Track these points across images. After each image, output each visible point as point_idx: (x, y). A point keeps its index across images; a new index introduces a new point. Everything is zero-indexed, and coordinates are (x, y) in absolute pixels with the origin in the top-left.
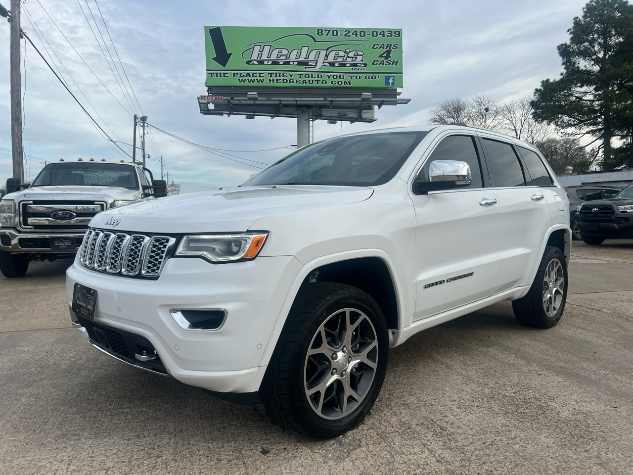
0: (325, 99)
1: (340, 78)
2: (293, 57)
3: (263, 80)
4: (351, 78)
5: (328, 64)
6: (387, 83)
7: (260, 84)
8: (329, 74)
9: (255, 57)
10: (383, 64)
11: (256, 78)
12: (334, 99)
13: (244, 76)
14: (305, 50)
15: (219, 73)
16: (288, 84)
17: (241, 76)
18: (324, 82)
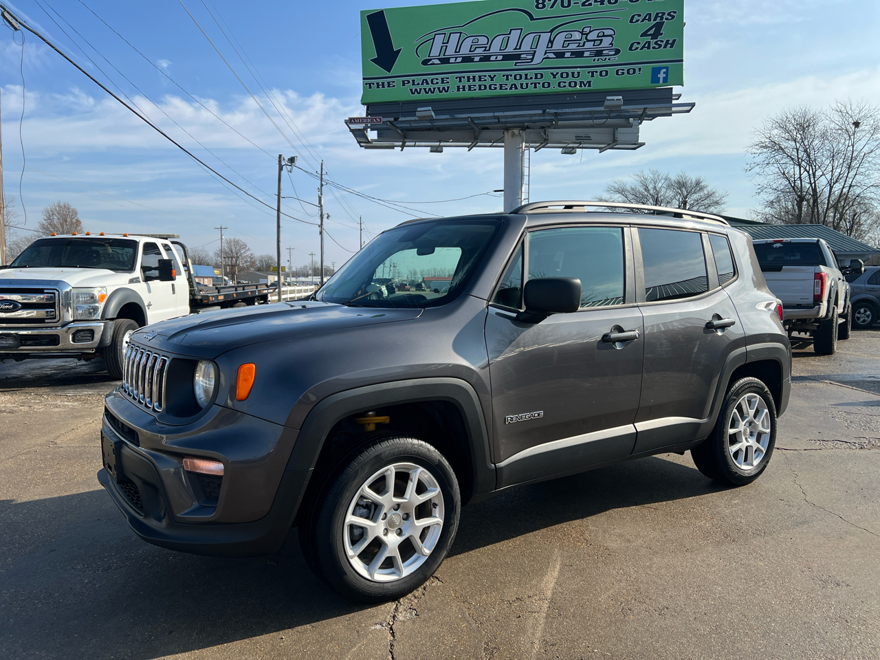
0: (544, 111)
1: (573, 76)
2: (495, 48)
3: (448, 88)
4: (593, 76)
5: (552, 55)
6: (655, 79)
7: (444, 95)
8: (555, 71)
9: (435, 52)
10: (649, 48)
11: (436, 86)
12: (560, 111)
13: (418, 84)
14: (515, 34)
15: (380, 81)
16: (488, 93)
17: (413, 84)
18: (546, 85)
